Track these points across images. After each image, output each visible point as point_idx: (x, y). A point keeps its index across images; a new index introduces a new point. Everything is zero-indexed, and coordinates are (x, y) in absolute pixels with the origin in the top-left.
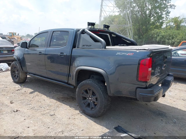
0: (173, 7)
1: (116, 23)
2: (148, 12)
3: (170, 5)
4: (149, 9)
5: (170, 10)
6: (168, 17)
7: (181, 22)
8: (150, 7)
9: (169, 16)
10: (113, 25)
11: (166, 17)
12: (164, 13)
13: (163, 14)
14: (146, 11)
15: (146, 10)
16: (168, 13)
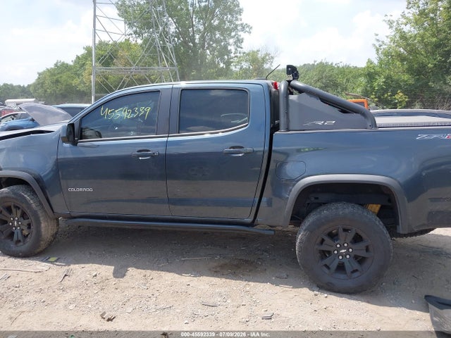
0: (247, 29)
1: (123, 61)
2: (197, 37)
3: (242, 24)
4: (199, 31)
5: (242, 35)
6: (239, 49)
7: (264, 60)
8: (201, 27)
9: (242, 48)
10: (115, 68)
11: (236, 49)
12: (231, 41)
13: (229, 44)
14: (193, 36)
15: (193, 33)
16: (239, 41)
